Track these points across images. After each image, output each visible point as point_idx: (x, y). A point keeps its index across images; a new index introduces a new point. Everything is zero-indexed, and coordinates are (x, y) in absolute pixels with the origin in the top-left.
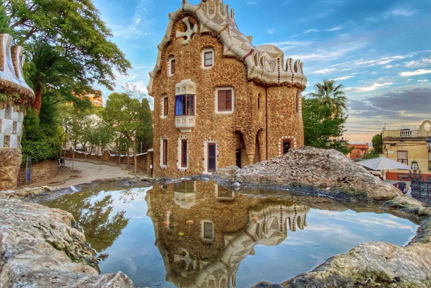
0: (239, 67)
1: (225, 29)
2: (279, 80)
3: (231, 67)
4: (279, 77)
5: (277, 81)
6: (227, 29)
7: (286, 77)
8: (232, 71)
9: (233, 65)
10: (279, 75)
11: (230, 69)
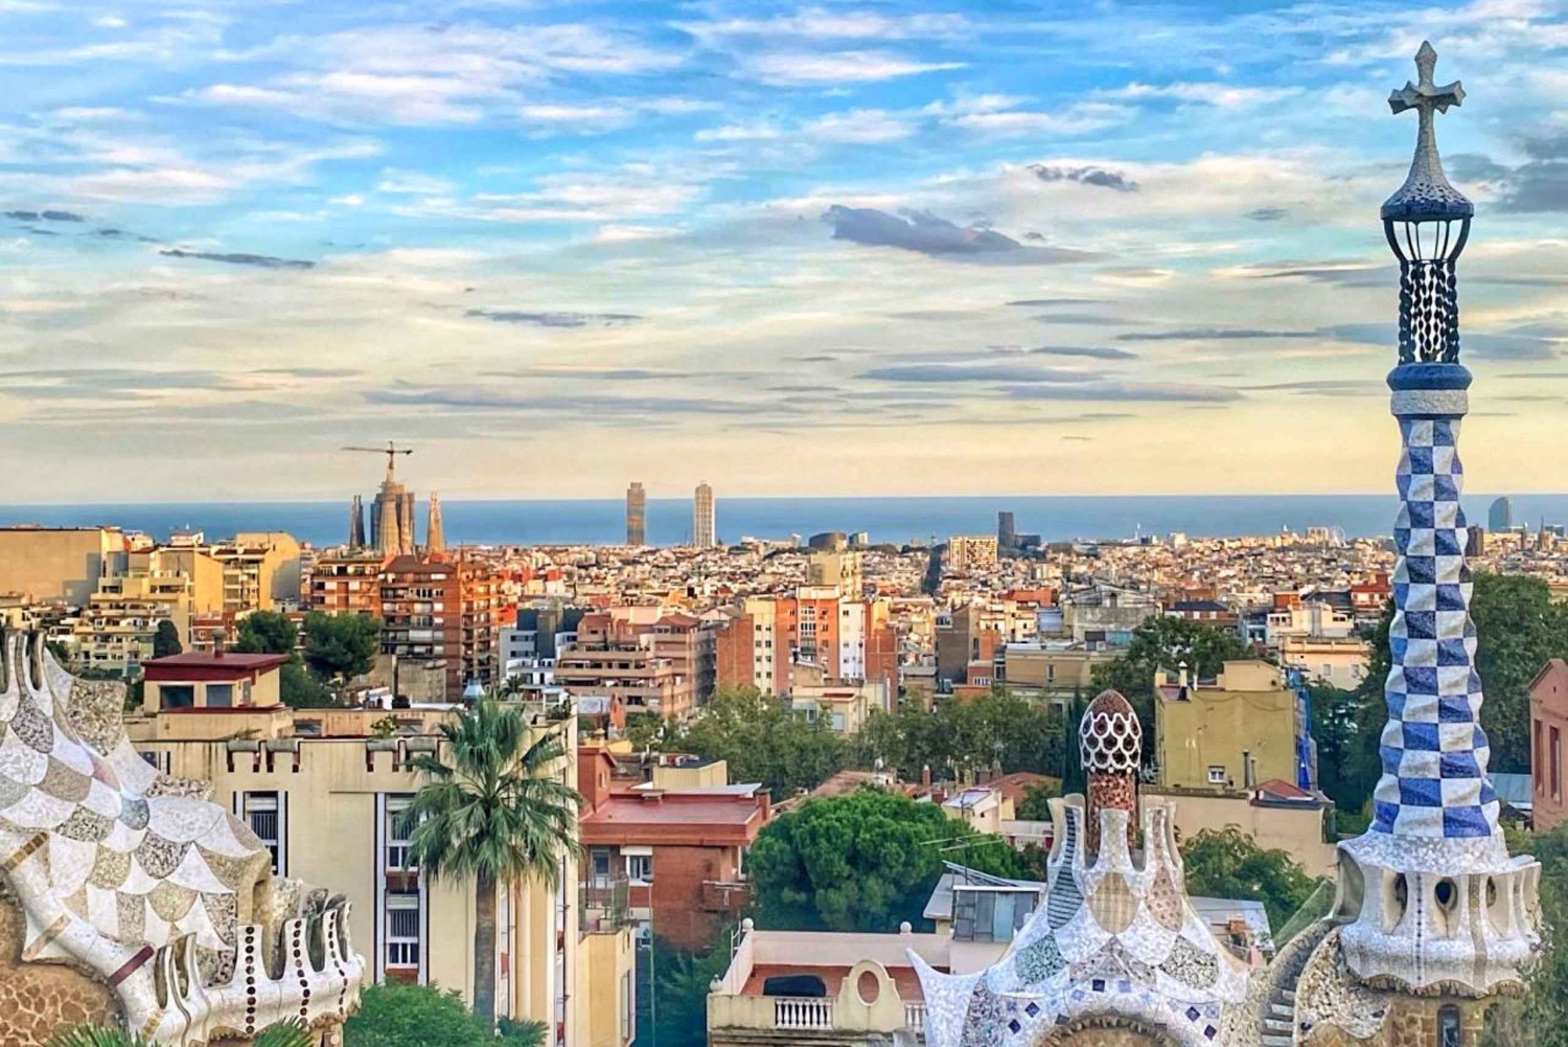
0: (92, 1005)
1: (29, 849)
2: (250, 1020)
3: (54, 1002)
4: (251, 1010)
5: (243, 1027)
6: (38, 851)
7: (279, 1006)
8: (60, 1020)
9: (63, 993)
10: (252, 1001)
11: (48, 1009)
